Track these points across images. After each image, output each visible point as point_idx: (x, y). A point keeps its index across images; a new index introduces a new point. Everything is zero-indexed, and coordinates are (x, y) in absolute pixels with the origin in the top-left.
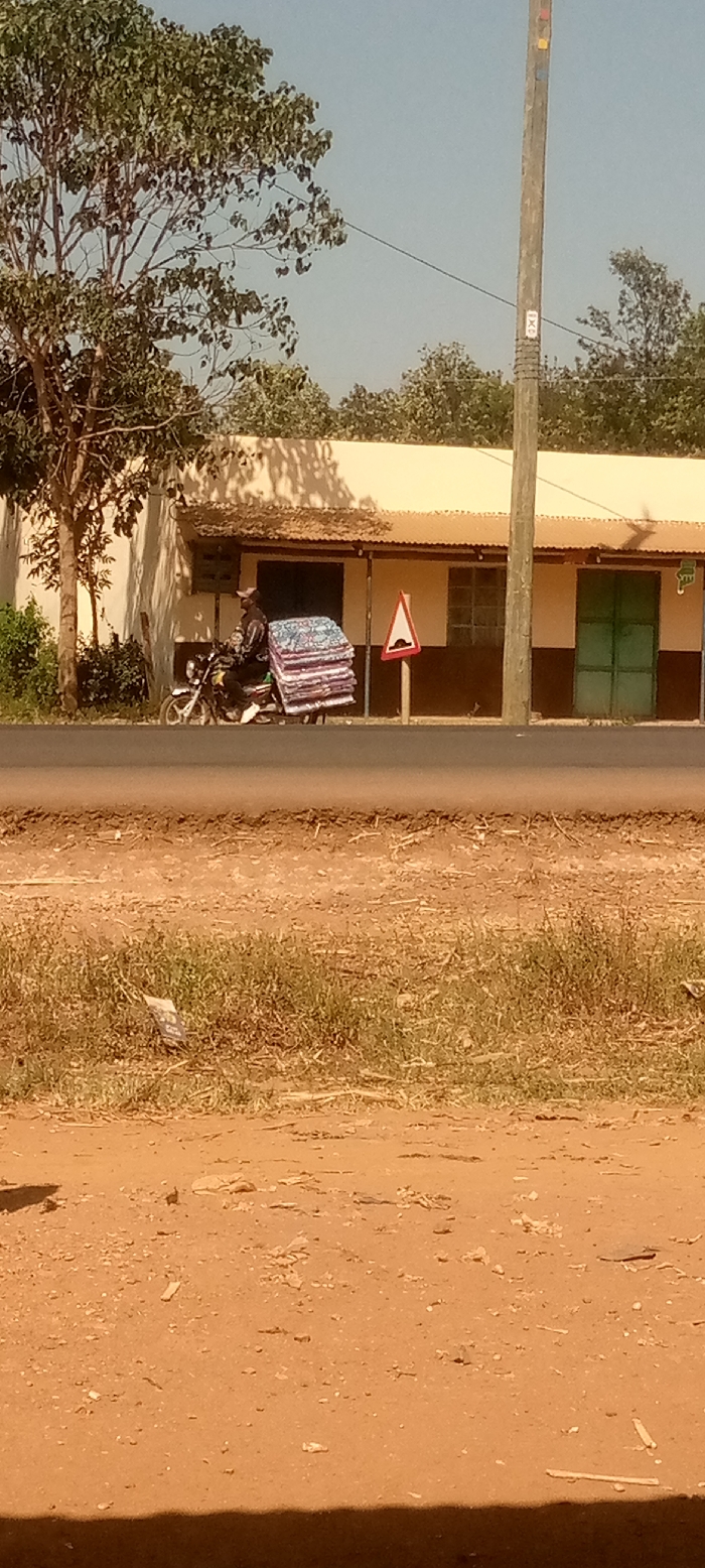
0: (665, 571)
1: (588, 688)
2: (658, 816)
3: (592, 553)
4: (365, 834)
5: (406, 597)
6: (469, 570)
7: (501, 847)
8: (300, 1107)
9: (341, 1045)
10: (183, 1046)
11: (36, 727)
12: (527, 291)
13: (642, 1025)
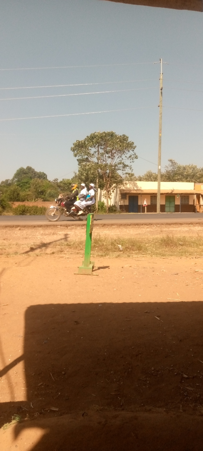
0: (176, 195)
1: (167, 209)
2: (176, 224)
3: (167, 194)
4: (142, 226)
5: (146, 199)
6: (152, 196)
7: (158, 228)
8: (136, 257)
9: (140, 250)
10: (122, 251)
11: (104, 215)
12: (159, 163)
13: (175, 248)
